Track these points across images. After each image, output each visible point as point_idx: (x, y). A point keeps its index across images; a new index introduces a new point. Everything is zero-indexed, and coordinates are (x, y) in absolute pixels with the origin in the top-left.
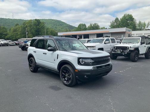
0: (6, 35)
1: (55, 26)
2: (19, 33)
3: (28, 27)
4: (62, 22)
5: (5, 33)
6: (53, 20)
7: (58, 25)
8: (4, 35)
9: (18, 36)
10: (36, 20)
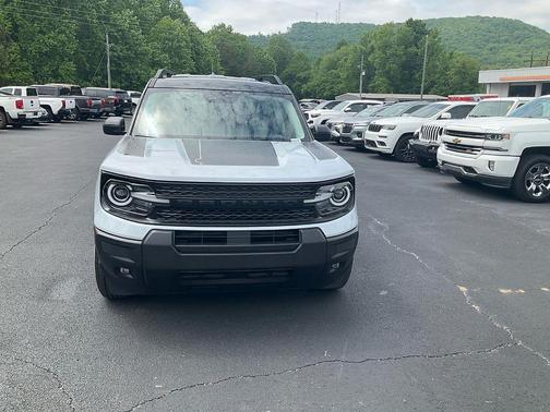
0: (305, 80)
1: (492, 45)
2: (343, 75)
3: (378, 53)
4: (526, 27)
5: (302, 75)
6: (483, 20)
7: (506, 41)
8: (299, 79)
9: (341, 86)
10: (410, 22)
